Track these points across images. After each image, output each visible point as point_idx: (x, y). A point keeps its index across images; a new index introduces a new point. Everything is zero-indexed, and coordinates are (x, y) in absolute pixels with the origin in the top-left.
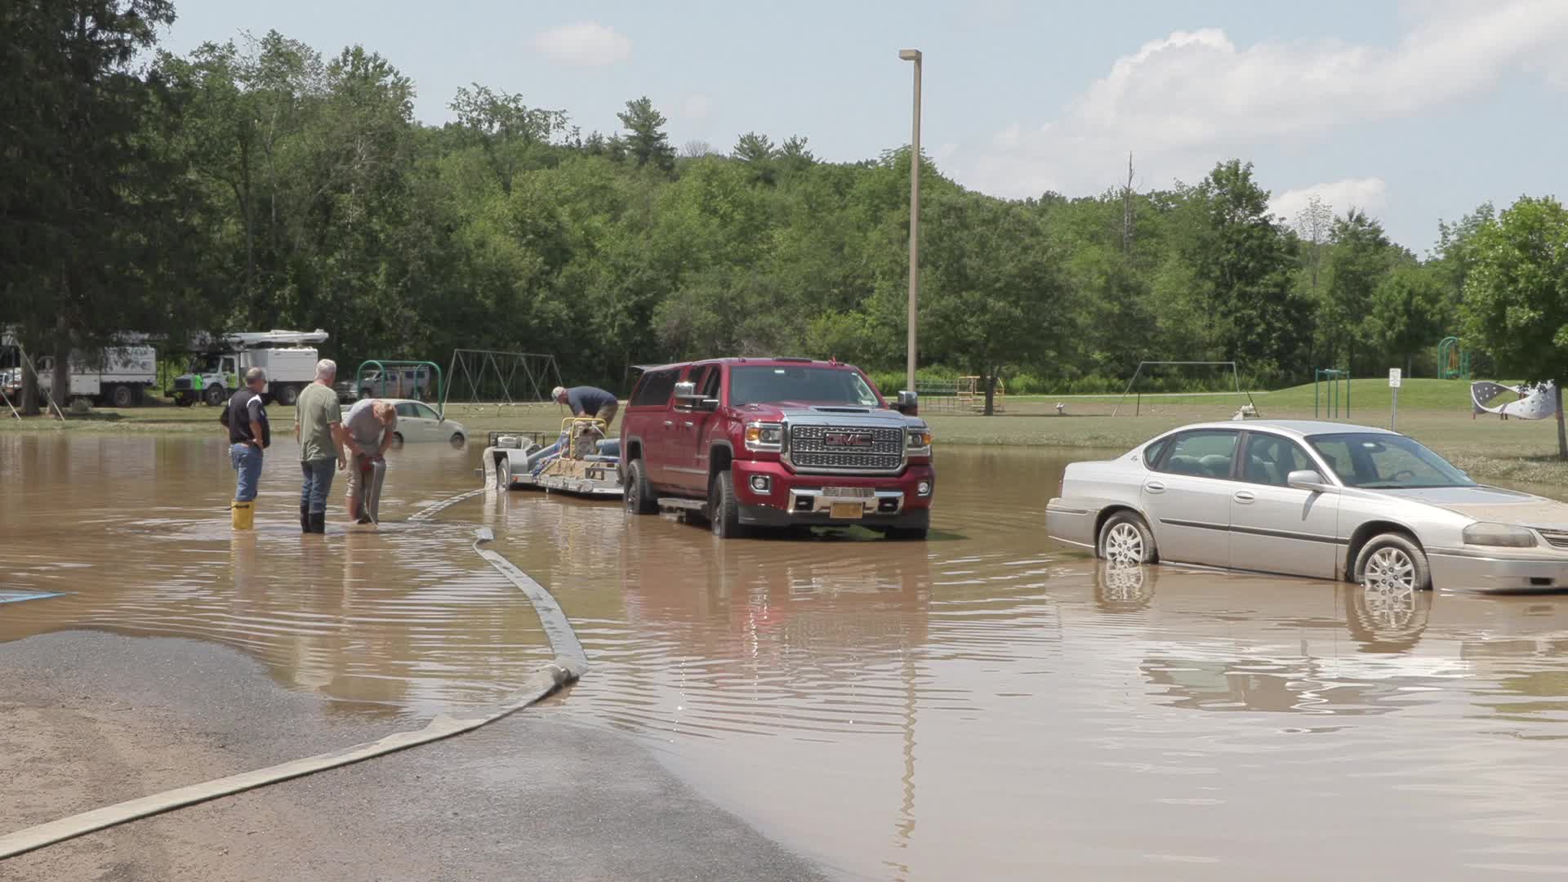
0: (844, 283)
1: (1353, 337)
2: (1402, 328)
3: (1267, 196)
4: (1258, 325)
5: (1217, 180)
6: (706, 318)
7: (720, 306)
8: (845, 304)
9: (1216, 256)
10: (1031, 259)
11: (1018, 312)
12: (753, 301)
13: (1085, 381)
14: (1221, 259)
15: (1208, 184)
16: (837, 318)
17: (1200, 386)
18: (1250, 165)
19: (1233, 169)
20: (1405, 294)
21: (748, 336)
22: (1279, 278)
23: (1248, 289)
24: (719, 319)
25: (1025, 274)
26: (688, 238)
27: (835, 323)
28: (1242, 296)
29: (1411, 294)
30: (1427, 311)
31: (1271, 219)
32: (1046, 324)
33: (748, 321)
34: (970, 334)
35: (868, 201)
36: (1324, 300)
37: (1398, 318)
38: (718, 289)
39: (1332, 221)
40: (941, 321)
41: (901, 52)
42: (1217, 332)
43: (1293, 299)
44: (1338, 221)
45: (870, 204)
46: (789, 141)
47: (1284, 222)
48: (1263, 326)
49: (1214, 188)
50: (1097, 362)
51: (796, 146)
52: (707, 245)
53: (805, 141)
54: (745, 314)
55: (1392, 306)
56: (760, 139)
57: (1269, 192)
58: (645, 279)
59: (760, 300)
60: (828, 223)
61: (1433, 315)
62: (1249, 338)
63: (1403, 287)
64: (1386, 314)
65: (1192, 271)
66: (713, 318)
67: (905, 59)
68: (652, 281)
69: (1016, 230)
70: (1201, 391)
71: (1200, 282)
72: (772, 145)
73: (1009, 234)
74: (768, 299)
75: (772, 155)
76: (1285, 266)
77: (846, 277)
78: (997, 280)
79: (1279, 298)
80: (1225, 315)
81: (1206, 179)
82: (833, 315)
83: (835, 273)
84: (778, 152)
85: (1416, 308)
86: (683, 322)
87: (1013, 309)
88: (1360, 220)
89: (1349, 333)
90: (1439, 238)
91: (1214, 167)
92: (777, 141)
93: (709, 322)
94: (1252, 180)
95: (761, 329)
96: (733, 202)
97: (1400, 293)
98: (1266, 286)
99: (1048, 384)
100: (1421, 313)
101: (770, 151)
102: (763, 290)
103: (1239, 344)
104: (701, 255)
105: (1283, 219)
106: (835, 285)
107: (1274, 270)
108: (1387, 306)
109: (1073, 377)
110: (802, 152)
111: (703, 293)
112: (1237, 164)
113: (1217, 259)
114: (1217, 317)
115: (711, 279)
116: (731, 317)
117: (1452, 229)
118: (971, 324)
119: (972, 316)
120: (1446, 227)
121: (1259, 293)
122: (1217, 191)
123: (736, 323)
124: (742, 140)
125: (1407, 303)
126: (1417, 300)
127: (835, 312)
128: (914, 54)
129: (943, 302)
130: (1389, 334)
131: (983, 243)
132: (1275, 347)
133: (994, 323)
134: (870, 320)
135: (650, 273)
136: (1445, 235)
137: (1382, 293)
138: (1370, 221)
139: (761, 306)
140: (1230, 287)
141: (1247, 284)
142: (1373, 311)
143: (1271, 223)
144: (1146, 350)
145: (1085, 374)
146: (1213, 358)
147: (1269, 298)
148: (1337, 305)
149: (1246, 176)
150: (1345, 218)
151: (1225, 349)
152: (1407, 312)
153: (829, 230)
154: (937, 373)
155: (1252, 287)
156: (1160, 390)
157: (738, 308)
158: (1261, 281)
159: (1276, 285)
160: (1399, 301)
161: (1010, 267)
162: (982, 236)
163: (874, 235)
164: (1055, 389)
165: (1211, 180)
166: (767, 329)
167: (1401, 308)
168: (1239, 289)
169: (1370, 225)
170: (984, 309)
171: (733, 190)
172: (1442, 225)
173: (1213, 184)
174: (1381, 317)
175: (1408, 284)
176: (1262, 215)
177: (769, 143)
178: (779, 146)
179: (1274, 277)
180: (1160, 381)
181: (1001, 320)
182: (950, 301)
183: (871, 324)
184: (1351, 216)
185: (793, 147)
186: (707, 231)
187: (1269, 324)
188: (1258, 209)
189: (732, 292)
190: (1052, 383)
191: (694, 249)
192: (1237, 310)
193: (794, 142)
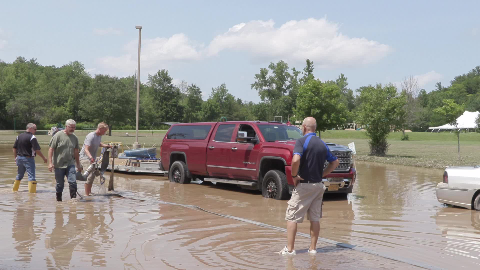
0: (58, 98)
1: (193, 116)
2: (209, 114)
3: (172, 79)
4: (170, 112)
5: (159, 74)
6: (23, 107)
7: (27, 104)
8: (58, 104)
9: (159, 94)
10: (124, 93)
11: (120, 107)
12: (37, 102)
13: (126, 127)
14: (161, 95)
15: (156, 75)
16: (58, 108)
17: (155, 128)
18: (167, 71)
19: (163, 71)
20: (210, 106)
21: (36, 112)
22: (175, 101)
23: (168, 103)
24: (27, 107)
25: (123, 97)
26: (15, 84)
27: (57, 109)
28: (166, 105)
29: (211, 105)
30: (215, 110)
31: (173, 85)
32: (128, 111)
33: (36, 108)
34: (106, 113)
35: (66, 76)
36: (186, 106)
37: (208, 112)
38: (27, 99)
39: (187, 86)
40: (98, 109)
41: (136, 26)
42: (160, 114)
43: (179, 106)
44: (189, 86)
45: (67, 76)
46: (31, 59)
47: (176, 86)
48: (171, 113)
49: (158, 76)
50: (129, 122)
51: (34, 61)
52: (21, 86)
53: (36, 59)
54: (35, 106)
55: (206, 109)
56: (23, 58)
57: (173, 78)
58: (3, 95)
59: (39, 102)
60: (53, 81)
61: (217, 111)
62: (168, 116)
63: (209, 104)
64: (205, 111)
65: (153, 98)
66: (26, 107)
67: (137, 28)
68: (5, 96)
69: (119, 85)
70: (156, 130)
71: (155, 101)
72: (26, 60)
73: (117, 86)
74: (42, 102)
75: (26, 63)
76: (177, 97)
77: (59, 97)
78: (115, 98)
79: (175, 106)
80: (162, 110)
81: (156, 74)
82: (56, 107)
83: (56, 95)
84: (28, 62)
85: (213, 109)
86: (16, 108)
87: (119, 107)
88: (195, 86)
89: (192, 115)
90: (212, 92)
91: (158, 71)
92: (28, 59)
93: (24, 108)
94: (168, 75)
95: (40, 110)
96: (25, 74)
97: (208, 105)
98: (172, 102)
99: (116, 127)
100: (214, 110)
101: (25, 62)
102: (40, 99)
103: (165, 117)
104: (19, 89)
105: (176, 85)
106: (56, 98)
107: (174, 98)
108: (205, 108)
109: (123, 125)
110: (35, 62)
111: (22, 99)
112: (164, 70)
113: (160, 95)
114: (159, 110)
115: (24, 96)
116: (31, 107)
117: (215, 89)
118: (106, 110)
119: (106, 108)
120: (214, 89)
121: (170, 104)
122: (159, 77)
123: (33, 109)
124: (17, 58)
125: (210, 108)
126: (213, 107)
127: (57, 106)
128: (140, 27)
129: (99, 104)
130: (206, 116)
131: (110, 88)
132: (174, 118)
133: (114, 110)
134: (67, 109)
135: (4, 93)
136: (213, 91)
137: (204, 105)
138: (197, 87)
139: (40, 104)
140: (162, 102)
141: (167, 102)
142: (202, 110)
143: (173, 86)
144: (142, 119)
145: (126, 125)
146: (158, 121)
147: (173, 106)
148: (189, 108)
149: (167, 73)
150: (191, 86)
151: (161, 119)
152: (210, 110)
153: (54, 83)
154: (86, 124)
155: (169, 102)
156: (145, 129)
157: (33, 104)
158: (171, 101)
159: (174, 102)
160: (208, 107)
161: (119, 95)
162: (110, 86)
163: (68, 85)
164: (118, 129)
165: (157, 74)
166: (42, 111)
167: (209, 109)
168: (165, 103)
169: (197, 88)
170: (111, 106)
171: (25, 71)
172: (213, 89)
173: (158, 75)
174: (204, 111)
175: (210, 103)
176: (171, 84)
177: (25, 60)
178: (28, 60)
179: (174, 100)
180: (145, 127)
181: (115, 109)
182: (100, 104)
183: (67, 110)
184: (192, 85)
185: (33, 61)
186: (21, 82)
187: (173, 112)
188: (170, 83)
189: (31, 100)
190: (117, 127)
191: (17, 87)
192: (165, 108)
193: (33, 59)
